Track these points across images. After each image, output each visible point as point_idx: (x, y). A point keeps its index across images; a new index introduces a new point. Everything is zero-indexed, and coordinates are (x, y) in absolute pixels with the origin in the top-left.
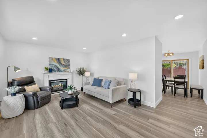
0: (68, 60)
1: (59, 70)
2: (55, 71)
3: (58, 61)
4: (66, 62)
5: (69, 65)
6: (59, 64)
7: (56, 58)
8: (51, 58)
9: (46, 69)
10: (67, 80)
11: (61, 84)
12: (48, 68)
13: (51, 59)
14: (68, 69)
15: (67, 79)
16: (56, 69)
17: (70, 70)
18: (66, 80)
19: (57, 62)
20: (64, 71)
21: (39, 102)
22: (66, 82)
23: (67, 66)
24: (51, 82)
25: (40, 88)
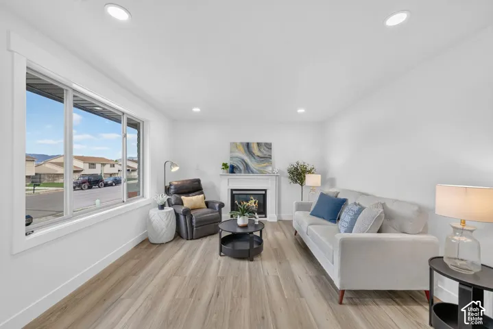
0: (268, 146)
1: (248, 169)
2: (240, 172)
3: (246, 149)
4: (262, 150)
5: (271, 158)
6: (247, 156)
7: (242, 143)
8: (234, 143)
9: (225, 165)
10: (266, 192)
11: (254, 200)
12: (229, 165)
13: (234, 145)
14: (266, 166)
15: (265, 190)
16: (242, 167)
17: (273, 170)
18: (264, 192)
19: (245, 151)
20: (258, 170)
21: (195, 229)
22: (265, 196)
23: (267, 158)
24: (234, 192)
25: (207, 203)
